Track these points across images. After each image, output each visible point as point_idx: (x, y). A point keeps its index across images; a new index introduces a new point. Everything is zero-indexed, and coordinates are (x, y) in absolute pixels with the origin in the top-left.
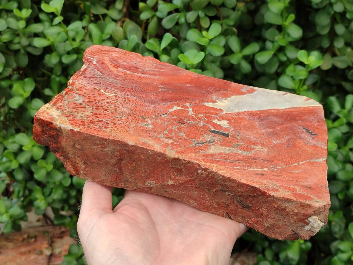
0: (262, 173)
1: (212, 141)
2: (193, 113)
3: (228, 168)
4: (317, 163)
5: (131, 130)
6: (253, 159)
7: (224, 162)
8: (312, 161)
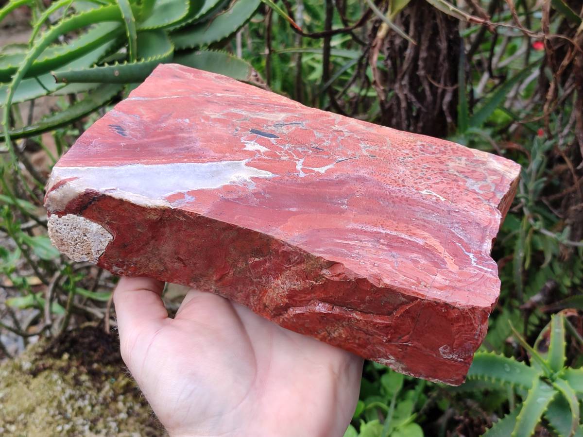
0: (226, 91)
1: (277, 126)
3: (269, 99)
6: (230, 105)
7: (269, 104)
8: (146, 99)
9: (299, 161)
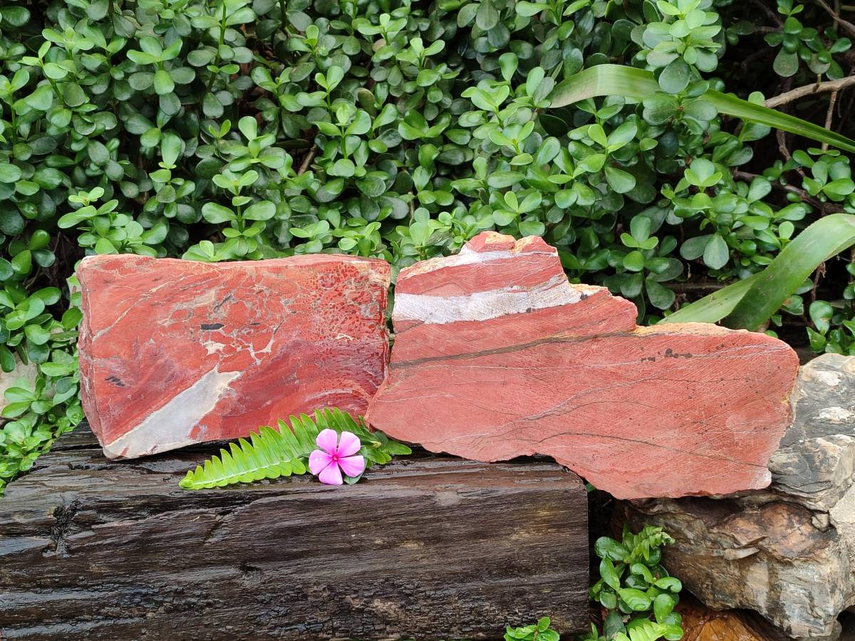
0: (156, 282)
1: (216, 310)
2: (248, 349)
3: (192, 274)
4: (102, 326)
5: (299, 287)
6: (169, 300)
7: (196, 281)
8: (107, 329)
9: (249, 347)
